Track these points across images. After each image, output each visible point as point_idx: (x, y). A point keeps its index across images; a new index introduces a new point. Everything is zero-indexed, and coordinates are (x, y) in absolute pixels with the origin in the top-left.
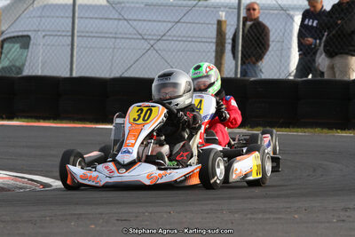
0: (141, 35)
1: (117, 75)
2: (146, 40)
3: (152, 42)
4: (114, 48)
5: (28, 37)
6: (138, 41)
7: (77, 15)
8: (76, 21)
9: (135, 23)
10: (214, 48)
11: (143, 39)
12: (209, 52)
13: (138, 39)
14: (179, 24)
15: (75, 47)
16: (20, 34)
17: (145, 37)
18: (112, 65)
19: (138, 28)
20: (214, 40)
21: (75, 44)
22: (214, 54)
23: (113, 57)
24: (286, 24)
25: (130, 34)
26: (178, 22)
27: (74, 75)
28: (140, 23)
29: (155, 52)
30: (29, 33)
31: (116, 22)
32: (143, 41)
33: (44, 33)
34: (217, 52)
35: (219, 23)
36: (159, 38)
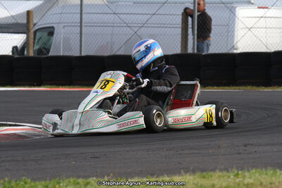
1: (112, 54)
3: (136, 29)
5: (53, 27)
6: (125, 29)
7: (83, 12)
8: (83, 17)
15: (83, 36)
16: (45, 26)
20: (180, 26)
21: (83, 32)
22: (180, 36)
26: (154, 14)
27: (83, 54)
28: (127, 16)
30: (53, 25)
32: (129, 29)
33: (63, 25)
36: (141, 25)
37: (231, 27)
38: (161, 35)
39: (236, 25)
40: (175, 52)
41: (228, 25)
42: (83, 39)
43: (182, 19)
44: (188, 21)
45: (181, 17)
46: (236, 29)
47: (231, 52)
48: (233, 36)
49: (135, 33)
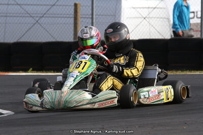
0: (29, 14)
1: (15, 41)
2: (33, 17)
3: (37, 19)
4: (6, 23)
6: (27, 18)
9: (25, 7)
10: (73, 21)
11: (31, 16)
12: (70, 24)
13: (27, 17)
14: (55, 7)
17: (32, 15)
18: (5, 34)
19: (27, 10)
20: (73, 16)
22: (73, 25)
23: (5, 29)
24: (117, 4)
25: (23, 14)
26: (54, 5)
28: (29, 7)
29: (39, 25)
31: (6, 6)
32: (31, 18)
35: (76, 5)
36: (42, 15)
37: (117, 16)
38: (58, 24)
39: (122, 14)
40: (70, 41)
41: (115, 16)
45: (74, 7)
46: (122, 18)
49: (37, 22)
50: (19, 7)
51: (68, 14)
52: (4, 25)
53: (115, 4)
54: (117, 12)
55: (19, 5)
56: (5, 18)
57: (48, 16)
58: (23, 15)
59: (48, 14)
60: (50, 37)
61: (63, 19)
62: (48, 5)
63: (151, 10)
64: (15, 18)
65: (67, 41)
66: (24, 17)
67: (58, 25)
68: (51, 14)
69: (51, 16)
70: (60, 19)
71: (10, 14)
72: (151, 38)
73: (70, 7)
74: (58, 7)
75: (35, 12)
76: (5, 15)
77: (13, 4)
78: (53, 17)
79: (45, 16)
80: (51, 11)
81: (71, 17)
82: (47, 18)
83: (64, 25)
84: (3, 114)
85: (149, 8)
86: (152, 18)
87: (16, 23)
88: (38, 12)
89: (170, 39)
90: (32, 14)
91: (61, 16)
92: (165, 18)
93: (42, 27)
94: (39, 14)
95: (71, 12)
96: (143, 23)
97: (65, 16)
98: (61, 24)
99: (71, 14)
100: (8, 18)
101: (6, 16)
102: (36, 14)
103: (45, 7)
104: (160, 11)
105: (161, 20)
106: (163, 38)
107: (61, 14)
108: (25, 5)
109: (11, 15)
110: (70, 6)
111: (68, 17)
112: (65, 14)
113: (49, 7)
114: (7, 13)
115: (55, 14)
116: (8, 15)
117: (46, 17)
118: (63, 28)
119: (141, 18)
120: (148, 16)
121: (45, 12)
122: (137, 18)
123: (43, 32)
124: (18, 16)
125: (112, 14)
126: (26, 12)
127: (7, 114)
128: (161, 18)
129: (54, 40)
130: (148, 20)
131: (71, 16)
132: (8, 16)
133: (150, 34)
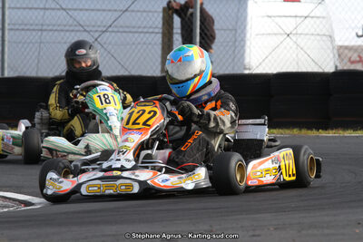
0: (83, 27)
2: (89, 32)
3: (96, 35)
4: (41, 43)
7: (7, 5)
8: (7, 13)
9: (76, 13)
10: (161, 39)
11: (85, 30)
12: (155, 44)
13: (77, 31)
14: (127, 14)
15: (6, 43)
17: (88, 29)
18: (39, 62)
19: (78, 18)
20: (161, 31)
21: (6, 39)
22: (160, 47)
23: (39, 53)
24: (238, 10)
25: (71, 26)
26: (126, 10)
27: (7, 75)
28: (81, 13)
29: (99, 46)
34: (164, 43)
36: (104, 29)
37: (239, 31)
38: (133, 44)
39: (248, 27)
40: (155, 75)
41: (236, 30)
42: (6, 49)
43: (164, 18)
44: (173, 22)
45: (161, 15)
46: (248, 35)
47: (239, 72)
48: (243, 46)
49: (96, 40)
50: (65, 13)
51: (151, 27)
52: (36, 45)
53: (236, 10)
54: (239, 23)
55: (64, 10)
56: (39, 33)
57: (116, 30)
58: (71, 28)
59: (116, 27)
60: (120, 67)
61: (142, 35)
62: (116, 10)
63: (299, 20)
64: (56, 33)
65: (149, 75)
66: (73, 31)
67: (134, 47)
68: (121, 27)
69: (121, 30)
70: (131, 35)
71: (48, 25)
72: (300, 71)
73: (156, 15)
74: (133, 14)
75: (93, 23)
76: (40, 27)
77: (53, 9)
78: (125, 32)
79: (110, 29)
80: (120, 22)
81: (157, 33)
82: (113, 34)
83: (145, 46)
84: (32, 204)
85: (296, 17)
86: (301, 34)
87: (59, 43)
88: (99, 23)
89: (333, 73)
90: (88, 26)
91: (140, 30)
92: (324, 35)
93: (105, 49)
94: (99, 26)
95: (157, 23)
96: (285, 43)
97: (145, 30)
98: (139, 43)
99: (156, 27)
100: (45, 33)
101: (41, 30)
102: (94, 26)
103: (110, 13)
104: (315, 22)
105: (318, 38)
106: (320, 71)
107: (139, 27)
108: (75, 10)
109: (50, 27)
110: (156, 12)
111: (153, 32)
112: (145, 27)
113: (117, 14)
114: (42, 25)
115: (128, 27)
116: (44, 27)
117: (113, 32)
118: (142, 51)
119: (281, 34)
120: (294, 32)
121: (110, 23)
122: (275, 34)
123: (107, 58)
124: (62, 30)
125: (230, 27)
126: (75, 23)
127: (40, 204)
128: (318, 35)
129: (126, 74)
130: (295, 39)
131: (157, 30)
132: (45, 30)
133: (297, 64)
